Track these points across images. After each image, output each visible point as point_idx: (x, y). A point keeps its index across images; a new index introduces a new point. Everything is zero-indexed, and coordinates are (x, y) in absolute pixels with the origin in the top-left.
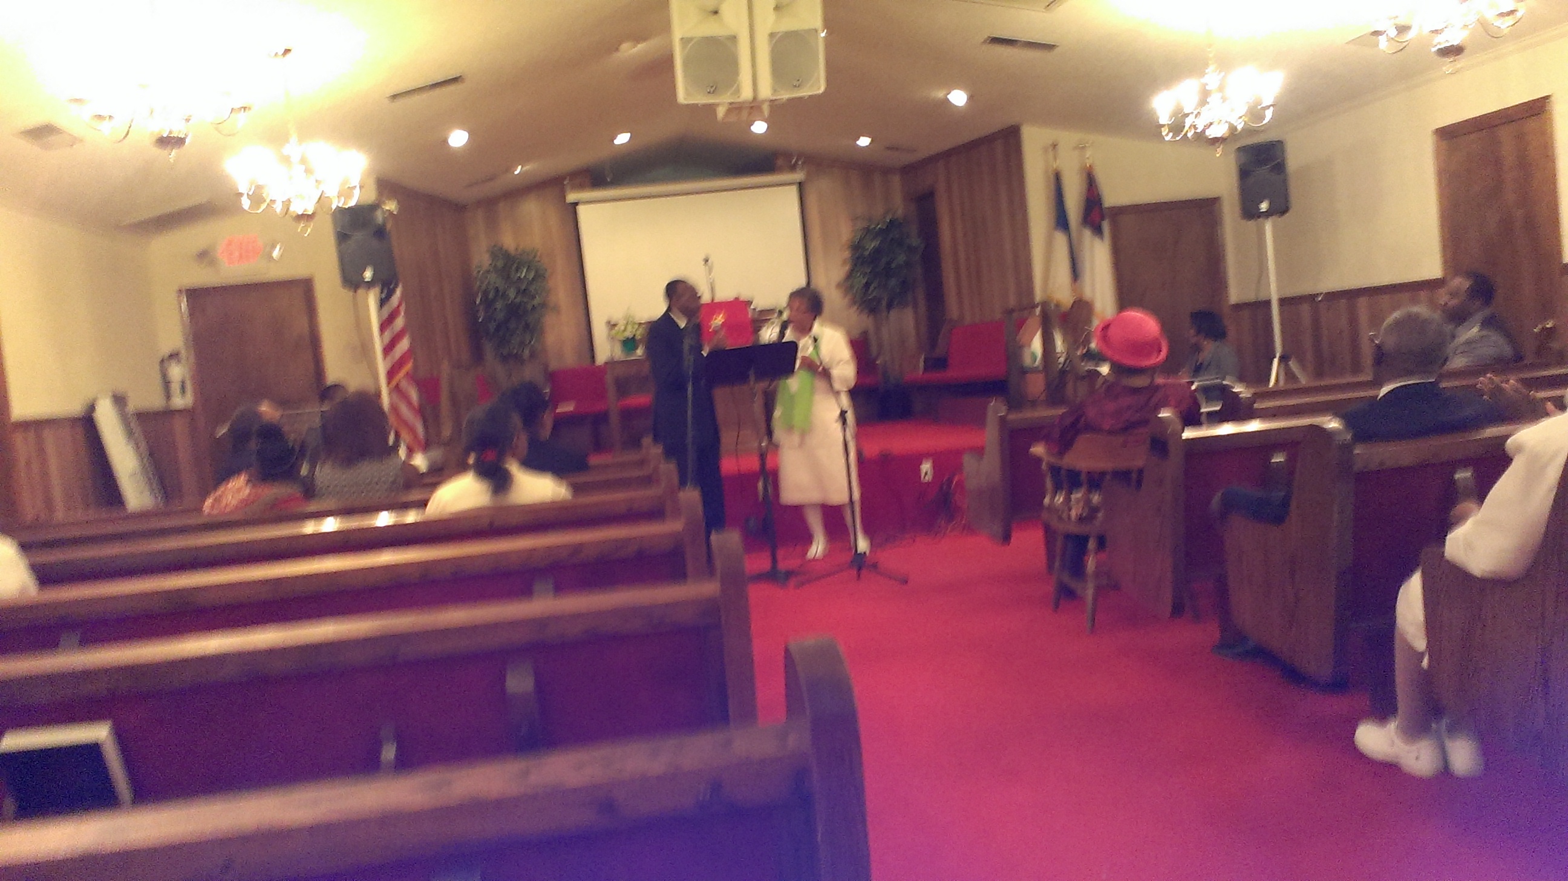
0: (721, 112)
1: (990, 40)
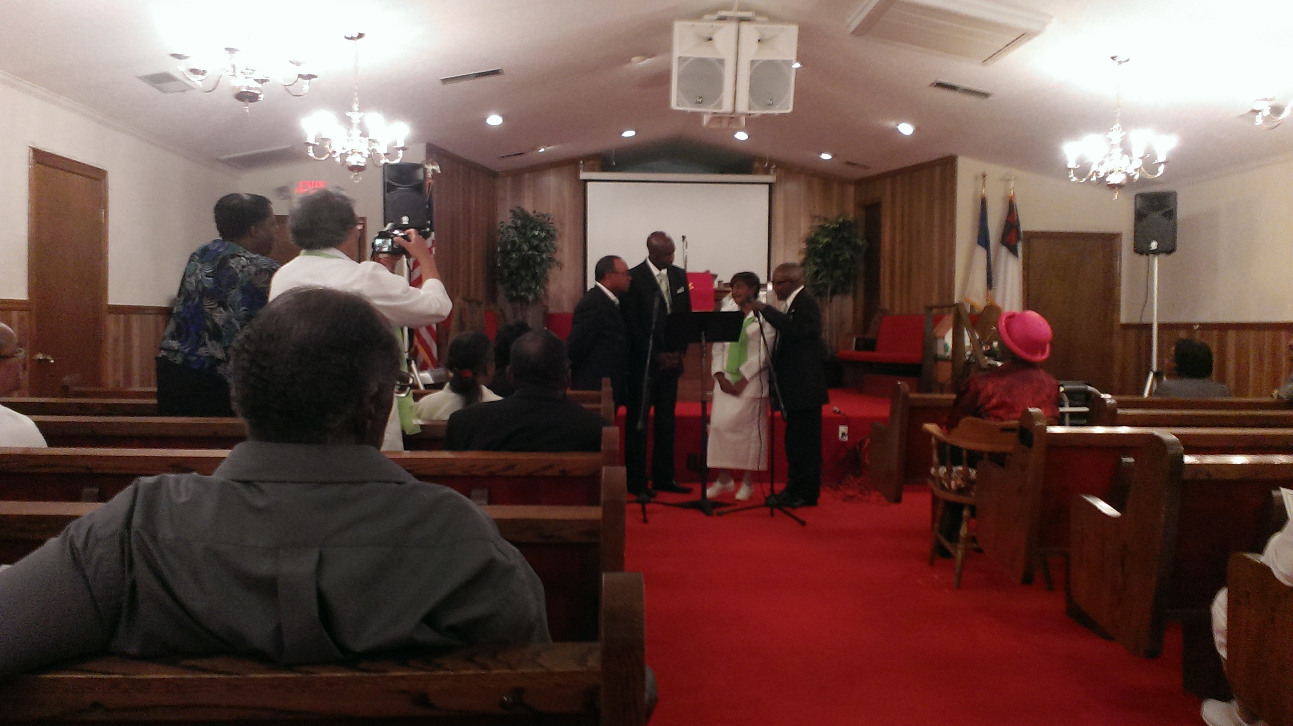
0: (706, 119)
1: (935, 84)
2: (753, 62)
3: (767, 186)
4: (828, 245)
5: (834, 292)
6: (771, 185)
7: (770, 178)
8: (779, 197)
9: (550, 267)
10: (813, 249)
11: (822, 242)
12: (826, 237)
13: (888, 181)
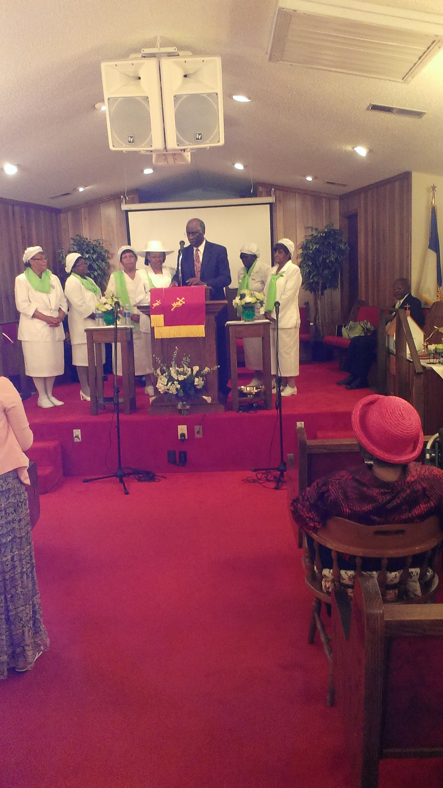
0: (154, 158)
1: (370, 108)
2: (176, 98)
3: (269, 205)
4: (318, 251)
5: (324, 288)
6: (271, 204)
7: (271, 199)
8: (279, 214)
10: (306, 255)
11: (312, 249)
12: (316, 243)
13: (363, 195)
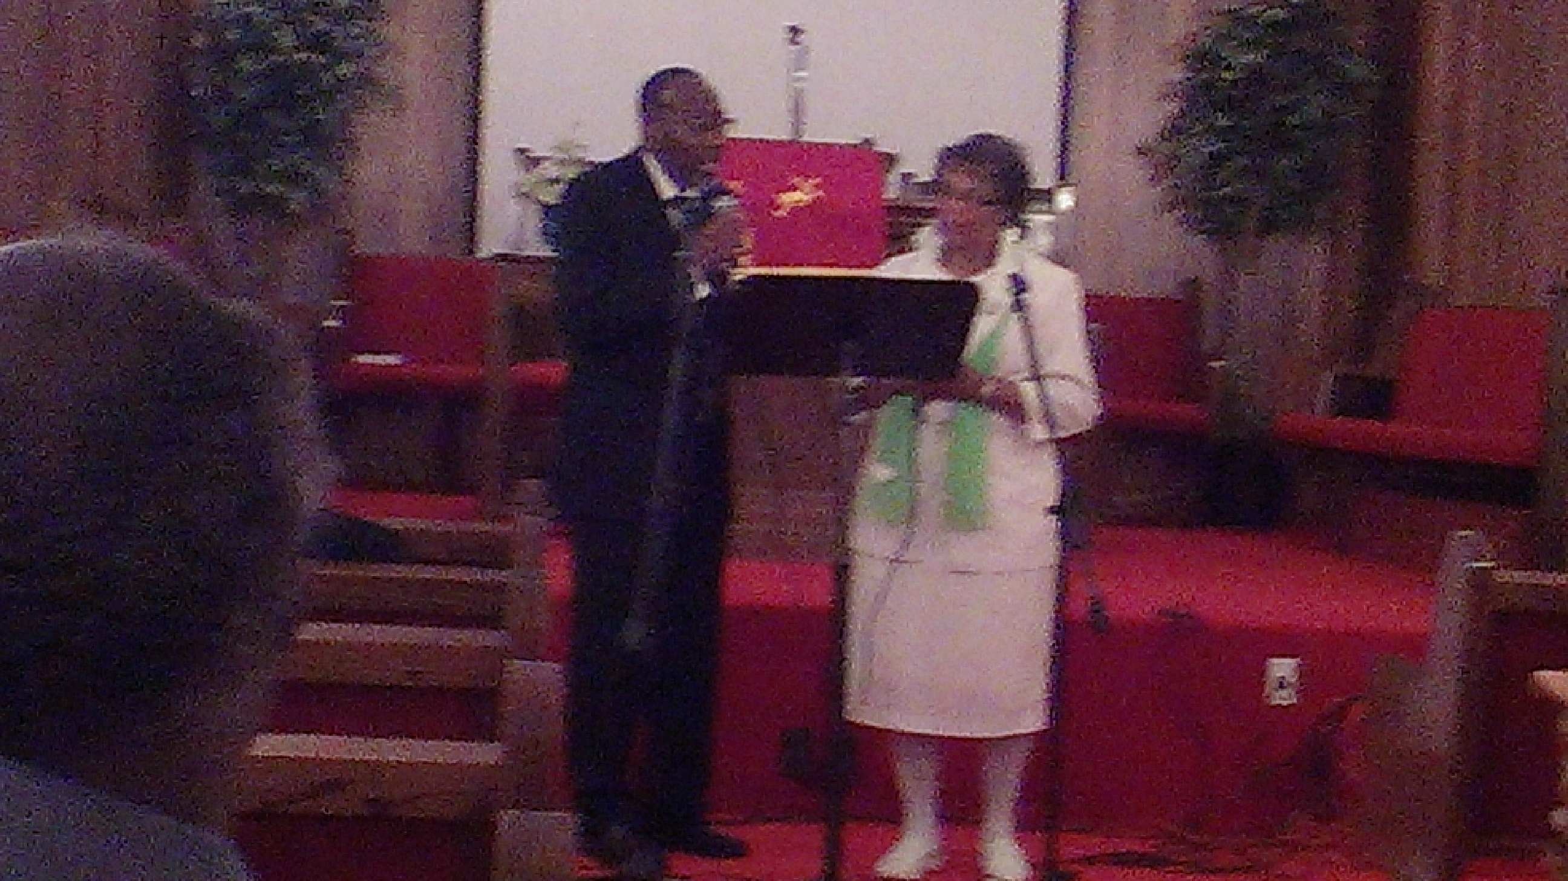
4: (1256, 76)
9: (361, 107)
11: (1236, 65)
12: (1247, 47)
